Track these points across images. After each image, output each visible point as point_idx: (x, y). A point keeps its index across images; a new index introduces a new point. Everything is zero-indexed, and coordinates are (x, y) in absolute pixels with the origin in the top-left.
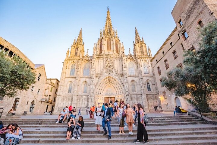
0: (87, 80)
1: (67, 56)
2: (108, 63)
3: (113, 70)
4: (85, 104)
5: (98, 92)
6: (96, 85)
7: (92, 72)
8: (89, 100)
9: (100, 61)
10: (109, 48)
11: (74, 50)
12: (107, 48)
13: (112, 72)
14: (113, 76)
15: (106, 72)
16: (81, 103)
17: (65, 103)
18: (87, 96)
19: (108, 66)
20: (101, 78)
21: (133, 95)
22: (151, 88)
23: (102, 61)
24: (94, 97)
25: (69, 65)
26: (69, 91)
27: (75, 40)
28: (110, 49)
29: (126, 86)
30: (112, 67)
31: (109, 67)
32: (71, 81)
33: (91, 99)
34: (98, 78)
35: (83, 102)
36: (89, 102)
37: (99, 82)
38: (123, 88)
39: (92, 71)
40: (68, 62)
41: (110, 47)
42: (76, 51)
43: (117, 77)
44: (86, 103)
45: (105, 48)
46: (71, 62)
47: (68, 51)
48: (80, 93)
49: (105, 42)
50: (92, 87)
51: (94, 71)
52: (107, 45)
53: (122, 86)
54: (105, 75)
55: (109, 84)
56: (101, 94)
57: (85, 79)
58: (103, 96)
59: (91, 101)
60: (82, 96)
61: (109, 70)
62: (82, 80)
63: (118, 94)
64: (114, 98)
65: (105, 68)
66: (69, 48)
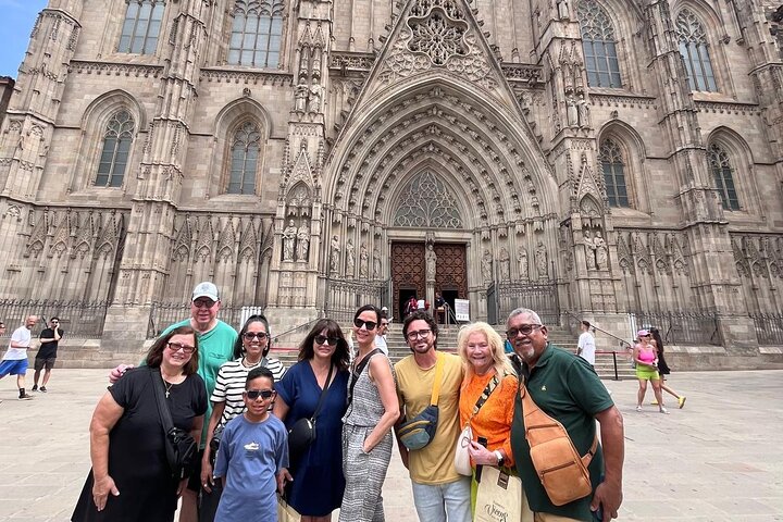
0: (264, 93)
3: (470, 39)
4: (236, 276)
5: (345, 193)
7: (302, 26)
8: (276, 244)
13: (461, 52)
15: (413, 48)
16: (201, 268)
17: (55, 266)
18: (257, 221)
19: (425, 6)
20: (377, 85)
24: (316, 227)
26: (103, 167)
29: (575, 158)
31: (437, 16)
32: (118, 94)
33: (290, 244)
34: (347, 87)
35: (226, 267)
36: (276, 264)
37: (360, 120)
39: (308, 22)
43: (500, 92)
44: (248, 269)
48: (198, 189)
50: (304, 145)
51: (320, 22)
54: (406, 72)
55: (427, 145)
56: (370, 214)
57: (241, 85)
58: (379, 230)
59: (295, 257)
60: (214, 220)
61: (437, 40)
62: (224, 92)
63: (495, 220)
64: (462, 246)
65: (407, 18)
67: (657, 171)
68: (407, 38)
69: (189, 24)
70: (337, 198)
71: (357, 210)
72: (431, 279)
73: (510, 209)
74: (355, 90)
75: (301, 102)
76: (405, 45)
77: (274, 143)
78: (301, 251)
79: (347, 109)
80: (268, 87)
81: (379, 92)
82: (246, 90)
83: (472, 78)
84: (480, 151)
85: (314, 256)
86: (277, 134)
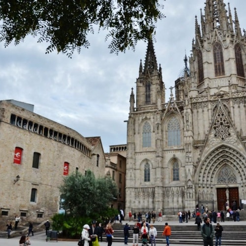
0: (179, 155)
1: (132, 108)
2: (219, 115)
3: (231, 130)
4: (178, 201)
5: (201, 178)
6: (196, 164)
8: (186, 194)
9: (200, 110)
10: (220, 70)
11: (143, 89)
12: (216, 70)
13: (229, 134)
14: (231, 144)
15: (216, 136)
16: (170, 200)
18: (181, 188)
19: (218, 121)
20: (206, 149)
23: (206, 109)
24: (194, 190)
25: (139, 125)
26: (145, 177)
27: (141, 66)
28: (223, 71)
30: (227, 123)
31: (222, 124)
32: (146, 160)
33: (188, 194)
34: (198, 150)
35: (175, 199)
36: (186, 199)
39: (187, 137)
40: (137, 119)
41: (223, 66)
42: (146, 92)
43: (241, 146)
44: (180, 199)
45: (209, 70)
46: (141, 118)
47: (132, 96)
48: (167, 181)
49: (208, 57)
50: (189, 170)
51: (189, 137)
52: (215, 62)
54: (215, 143)
55: (224, 160)
56: (209, 182)
57: (173, 154)
58: (212, 186)
59: (190, 197)
60: (171, 188)
61: (222, 131)
62: (169, 156)
63: (244, 181)
64: (237, 188)
65: (213, 127)
66: (132, 89)
68: (213, 132)
69: (159, 141)
70: (199, 180)
71: (205, 182)
72: (228, 198)
74: (201, 151)
75: (187, 160)
76: (213, 135)
77: (182, 168)
78: (191, 195)
79: (199, 157)
80: (179, 153)
81: (208, 150)
82: (174, 155)
84: (238, 162)
85: (194, 197)
86: (183, 165)
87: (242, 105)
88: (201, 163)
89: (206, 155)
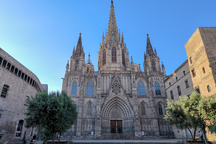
1: (67, 71)
2: (115, 81)
3: (121, 89)
5: (104, 114)
6: (102, 106)
7: (97, 91)
8: (96, 123)
9: (105, 78)
10: (114, 60)
11: (74, 62)
12: (112, 59)
13: (120, 92)
15: (113, 92)
16: (85, 126)
18: (92, 119)
19: (115, 84)
20: (108, 98)
21: (143, 119)
22: (163, 111)
23: (108, 77)
24: (100, 121)
25: (70, 81)
27: (74, 50)
28: (116, 60)
29: (135, 109)
30: (119, 86)
31: (116, 86)
34: (104, 98)
35: (88, 126)
36: (96, 126)
37: (106, 103)
38: (131, 110)
40: (69, 78)
41: (116, 58)
42: (76, 64)
43: (125, 98)
44: (91, 126)
45: (109, 59)
46: (72, 78)
47: (68, 65)
48: (84, 115)
49: (109, 52)
50: (98, 109)
51: (100, 90)
52: (112, 55)
53: (131, 108)
54: (112, 95)
55: (116, 105)
56: (107, 117)
57: (89, 99)
58: (109, 119)
59: (98, 125)
60: (87, 119)
61: (116, 90)
62: (87, 100)
63: (126, 117)
64: (121, 121)
65: (112, 87)
66: (68, 61)
67: (149, 109)
68: (112, 89)
69: (82, 91)
71: (105, 117)
72: (117, 126)
73: (128, 115)
75: (98, 103)
76: (111, 91)
77: (94, 108)
78: (99, 124)
80: (93, 99)
81: (109, 99)
82: (90, 100)
83: (121, 96)
84: (123, 106)
85: (100, 125)
86: (94, 106)
87: (126, 78)
88: (104, 105)
89: (107, 101)
